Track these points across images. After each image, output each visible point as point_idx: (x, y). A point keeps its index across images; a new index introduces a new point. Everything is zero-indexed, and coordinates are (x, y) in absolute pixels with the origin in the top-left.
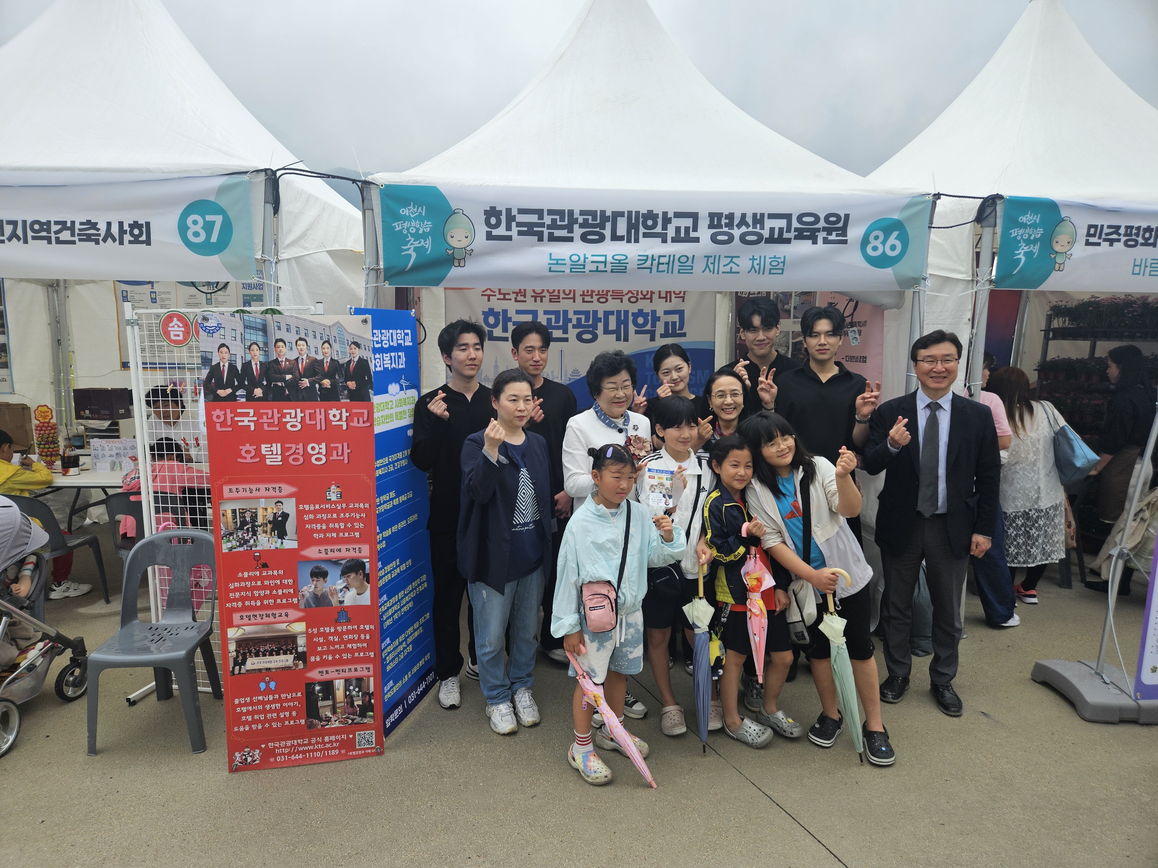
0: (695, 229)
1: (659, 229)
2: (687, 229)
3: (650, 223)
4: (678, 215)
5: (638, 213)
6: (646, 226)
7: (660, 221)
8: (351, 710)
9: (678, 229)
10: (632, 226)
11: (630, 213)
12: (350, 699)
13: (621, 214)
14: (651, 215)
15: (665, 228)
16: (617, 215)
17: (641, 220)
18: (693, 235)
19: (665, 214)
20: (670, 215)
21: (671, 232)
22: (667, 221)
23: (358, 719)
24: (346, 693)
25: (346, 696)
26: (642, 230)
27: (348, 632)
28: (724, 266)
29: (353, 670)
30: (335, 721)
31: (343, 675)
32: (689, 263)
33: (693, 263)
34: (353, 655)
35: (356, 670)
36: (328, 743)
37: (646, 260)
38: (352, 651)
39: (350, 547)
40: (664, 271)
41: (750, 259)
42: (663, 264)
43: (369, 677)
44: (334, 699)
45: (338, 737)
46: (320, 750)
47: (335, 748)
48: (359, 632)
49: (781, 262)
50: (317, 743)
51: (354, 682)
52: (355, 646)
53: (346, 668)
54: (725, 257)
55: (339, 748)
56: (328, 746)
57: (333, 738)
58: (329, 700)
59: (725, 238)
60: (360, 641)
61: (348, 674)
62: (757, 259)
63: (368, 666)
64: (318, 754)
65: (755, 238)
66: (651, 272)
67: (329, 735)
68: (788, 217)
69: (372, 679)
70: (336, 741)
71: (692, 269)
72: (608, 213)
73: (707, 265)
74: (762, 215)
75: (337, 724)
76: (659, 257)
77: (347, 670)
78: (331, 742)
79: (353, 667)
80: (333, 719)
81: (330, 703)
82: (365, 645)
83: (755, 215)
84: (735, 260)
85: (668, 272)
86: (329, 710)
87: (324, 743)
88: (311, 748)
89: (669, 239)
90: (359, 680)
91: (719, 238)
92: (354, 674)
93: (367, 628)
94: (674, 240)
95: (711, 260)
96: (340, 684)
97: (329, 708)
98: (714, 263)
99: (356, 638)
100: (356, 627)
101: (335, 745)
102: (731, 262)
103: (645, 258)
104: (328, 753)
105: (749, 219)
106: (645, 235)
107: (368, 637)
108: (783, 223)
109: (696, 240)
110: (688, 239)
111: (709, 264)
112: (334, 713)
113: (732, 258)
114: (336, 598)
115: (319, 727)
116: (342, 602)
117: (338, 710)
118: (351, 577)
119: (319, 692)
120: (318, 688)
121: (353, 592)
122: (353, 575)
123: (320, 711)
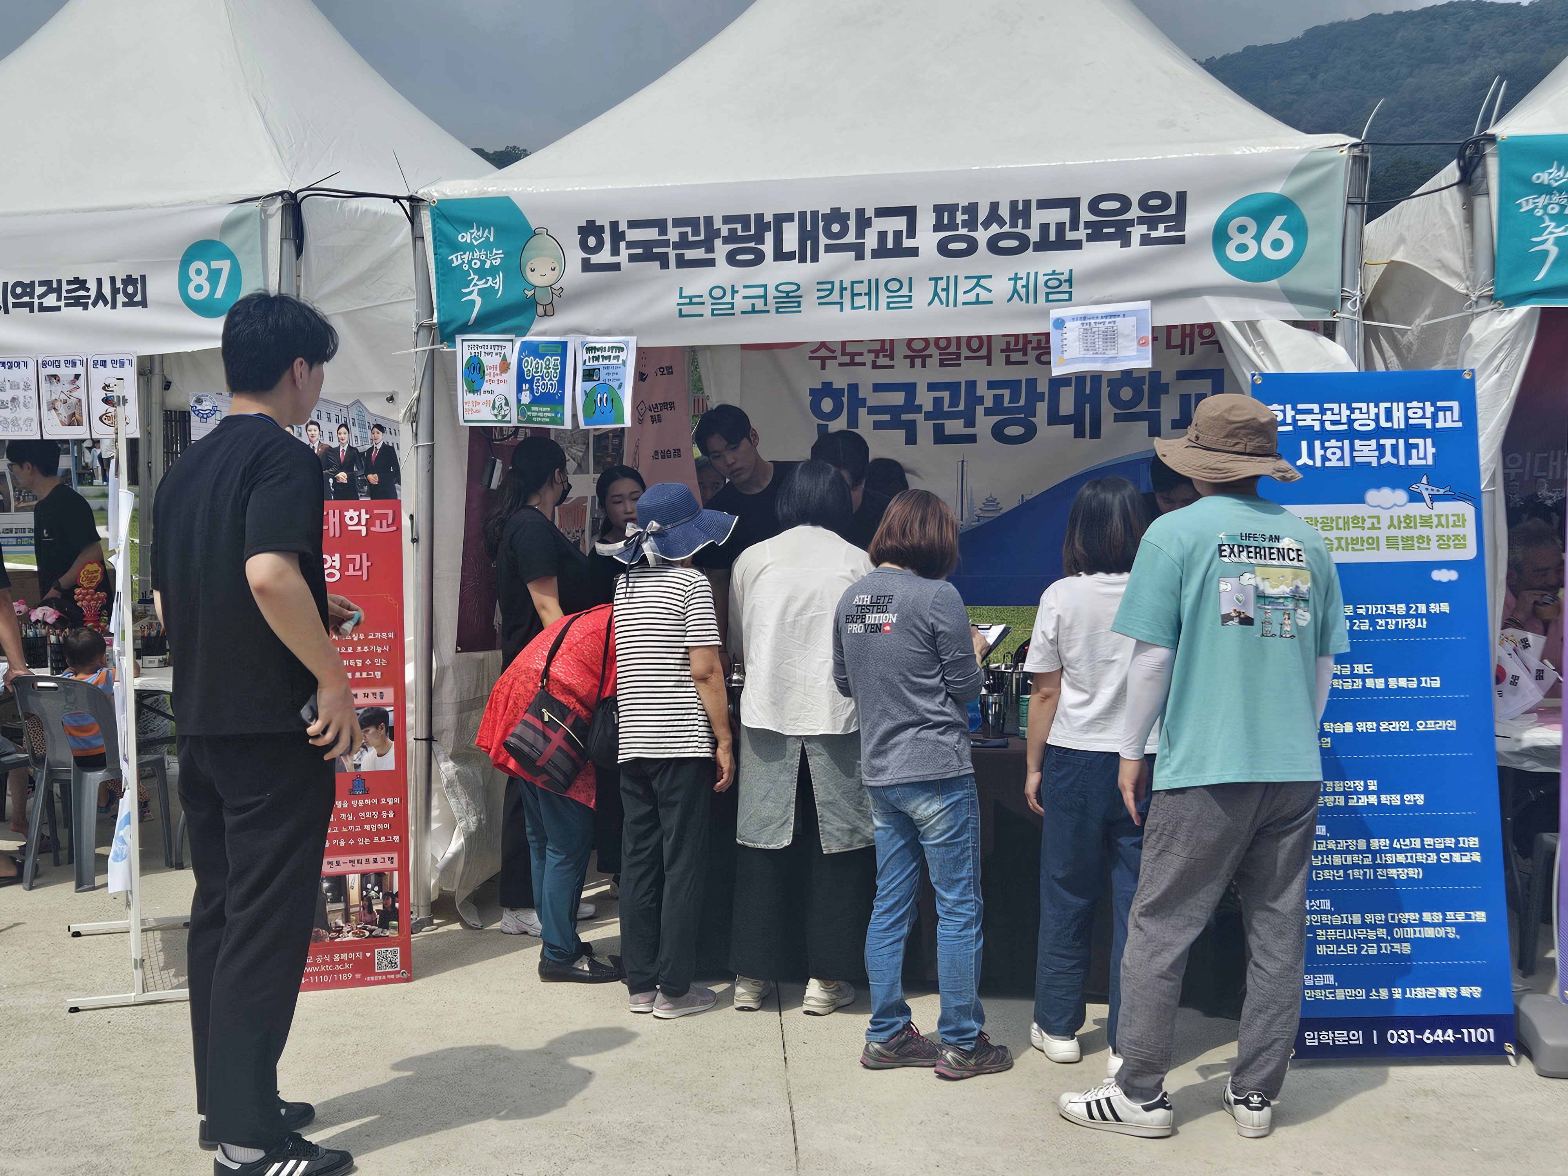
0: (912, 233)
1: (851, 238)
2: (898, 234)
3: (836, 228)
4: (881, 212)
5: (815, 214)
6: (829, 234)
7: (852, 223)
8: (368, 917)
9: (882, 235)
10: (807, 236)
11: (802, 215)
12: (367, 901)
13: (789, 217)
14: (837, 216)
15: (860, 234)
16: (781, 219)
17: (821, 224)
18: (907, 243)
19: (860, 212)
20: (870, 213)
21: (871, 241)
22: (864, 223)
23: (378, 931)
24: (362, 894)
25: (362, 898)
26: (823, 241)
27: (366, 808)
28: (965, 293)
29: (371, 861)
30: (348, 932)
31: (358, 867)
32: (905, 291)
33: (910, 291)
34: (372, 840)
35: (375, 861)
36: (339, 963)
37: (831, 291)
38: (370, 835)
39: (369, 691)
40: (864, 307)
41: (1010, 279)
42: (860, 295)
43: (392, 871)
44: (347, 901)
45: (352, 956)
46: (328, 973)
47: (347, 971)
48: (380, 808)
49: (1065, 281)
50: (325, 963)
51: (373, 878)
52: (374, 828)
53: (363, 858)
54: (966, 278)
55: (353, 971)
56: (338, 967)
57: (345, 956)
58: (340, 901)
59: (962, 246)
60: (380, 820)
61: (364, 867)
62: (1022, 279)
63: (391, 855)
64: (325, 978)
65: (1014, 243)
66: (842, 310)
67: (340, 952)
68: (1073, 204)
69: (396, 874)
70: (350, 961)
71: (910, 301)
72: (768, 218)
73: (936, 294)
74: (1027, 203)
75: (350, 937)
76: (853, 283)
77: (364, 861)
78: (342, 962)
79: (371, 857)
80: (346, 929)
81: (341, 906)
82: (387, 826)
83: (1014, 204)
84: (983, 282)
85: (870, 309)
86: (340, 917)
87: (333, 963)
88: (317, 969)
89: (868, 253)
90: (380, 875)
91: (952, 246)
92: (372, 867)
93: (390, 801)
94: (876, 254)
95: (942, 284)
96: (354, 881)
97: (340, 913)
98: (947, 290)
99: (376, 817)
100: (375, 801)
101: (347, 966)
102: (977, 284)
103: (829, 286)
104: (339, 977)
105: (1004, 212)
106: (829, 249)
107: (391, 815)
108: (1063, 215)
109: (914, 252)
110: (899, 251)
111: (939, 290)
112: (347, 920)
113: (979, 278)
114: (350, 761)
115: (327, 940)
116: (357, 766)
117: (353, 918)
118: (370, 732)
119: (328, 890)
120: (326, 885)
121: (372, 752)
122: (372, 730)
123: (329, 917)
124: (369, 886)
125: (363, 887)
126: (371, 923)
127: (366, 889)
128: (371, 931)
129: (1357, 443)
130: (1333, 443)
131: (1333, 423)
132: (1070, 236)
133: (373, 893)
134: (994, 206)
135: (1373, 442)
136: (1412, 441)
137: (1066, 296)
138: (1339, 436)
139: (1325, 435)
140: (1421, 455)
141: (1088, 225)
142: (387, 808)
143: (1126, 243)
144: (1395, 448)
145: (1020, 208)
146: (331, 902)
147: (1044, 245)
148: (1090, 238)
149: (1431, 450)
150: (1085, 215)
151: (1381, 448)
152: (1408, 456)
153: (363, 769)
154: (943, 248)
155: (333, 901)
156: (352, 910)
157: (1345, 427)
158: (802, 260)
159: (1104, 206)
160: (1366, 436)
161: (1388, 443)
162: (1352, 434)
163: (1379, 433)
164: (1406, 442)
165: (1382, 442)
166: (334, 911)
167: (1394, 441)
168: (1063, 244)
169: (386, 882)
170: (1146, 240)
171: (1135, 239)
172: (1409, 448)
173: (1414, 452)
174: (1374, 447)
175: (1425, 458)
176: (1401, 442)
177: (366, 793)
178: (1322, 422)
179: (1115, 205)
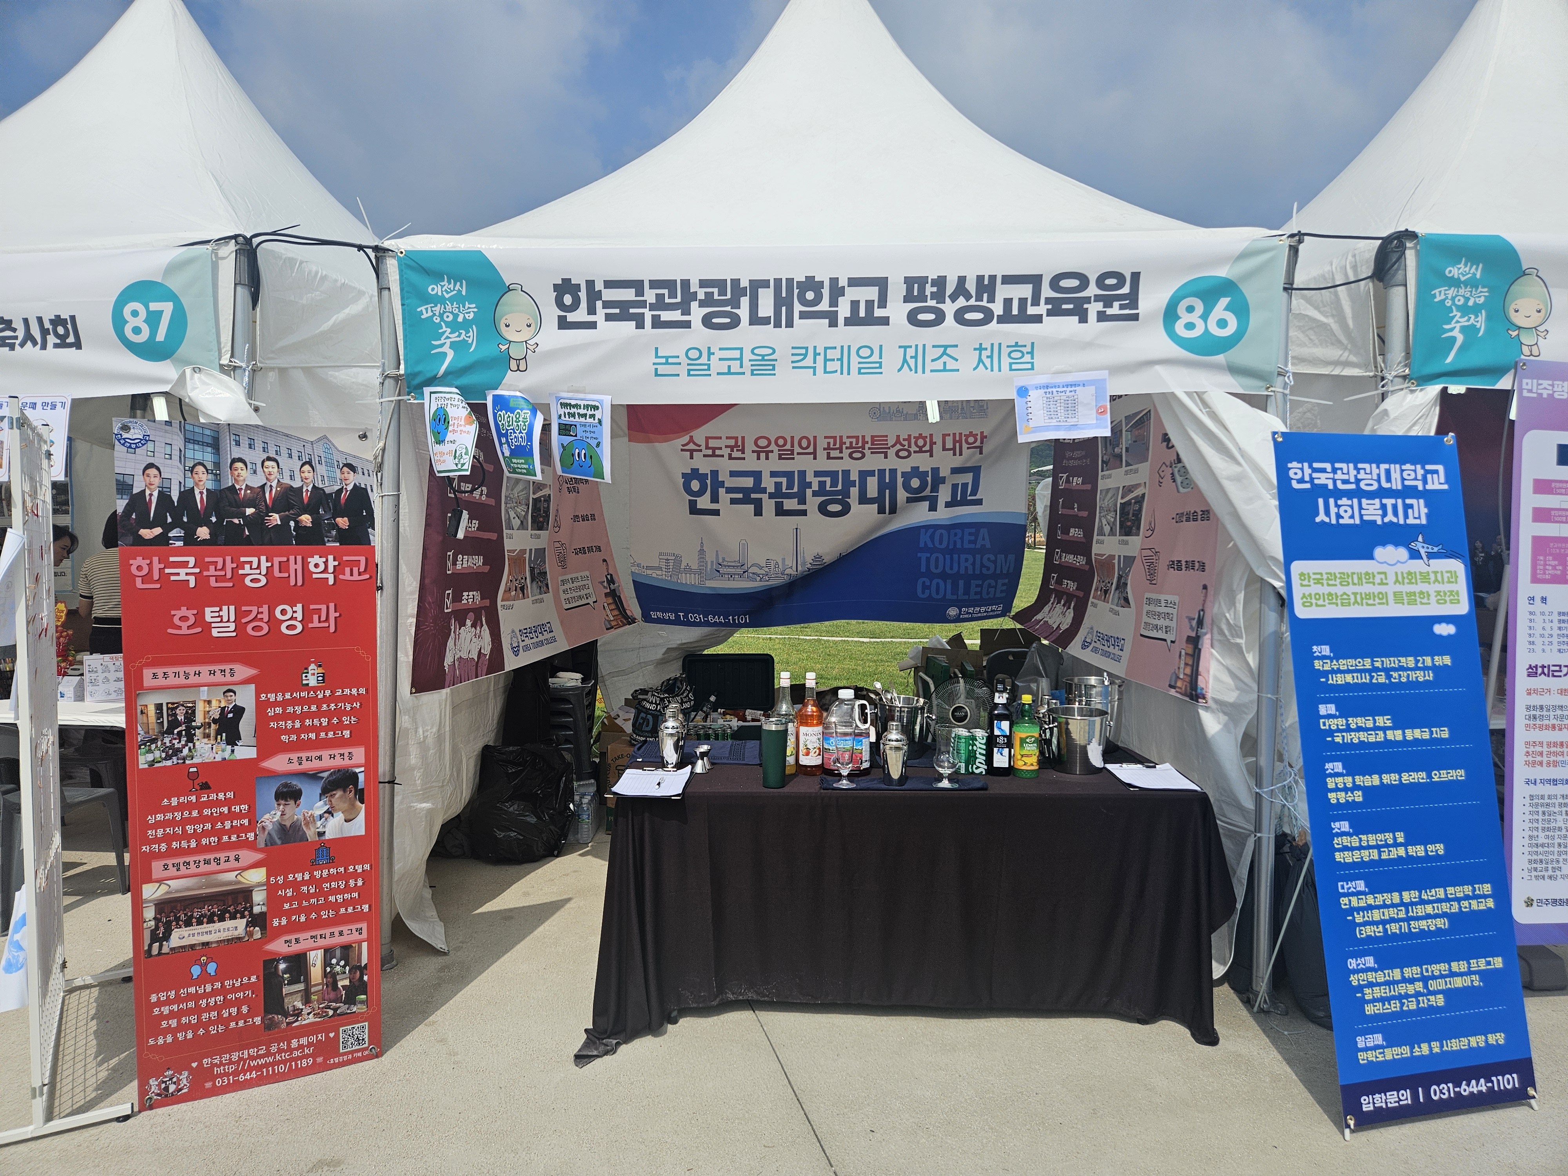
0: (883, 304)
1: (824, 306)
2: (869, 304)
3: (810, 295)
4: (854, 282)
5: (790, 281)
6: (804, 302)
7: (826, 292)
8: (332, 995)
9: (855, 304)
10: (782, 302)
11: (778, 282)
12: (331, 978)
13: (765, 284)
14: (811, 284)
15: (834, 303)
16: (757, 285)
17: (796, 291)
18: (878, 313)
19: (834, 281)
20: (843, 282)
21: (844, 310)
22: (837, 292)
24: (325, 970)
25: (325, 975)
26: (798, 308)
27: (331, 878)
28: (933, 361)
29: (336, 934)
30: (309, 1014)
31: (321, 942)
32: (875, 358)
33: (881, 357)
34: (337, 912)
35: (341, 933)
36: (297, 1049)
37: (805, 355)
38: (336, 906)
39: (336, 752)
40: (836, 371)
41: (975, 349)
42: (834, 360)
43: (360, 943)
44: (307, 981)
45: (313, 1039)
46: (284, 1062)
47: (307, 1057)
48: (346, 876)
49: (1028, 353)
50: (280, 1051)
51: (338, 953)
52: (340, 898)
53: (327, 931)
54: (934, 346)
55: (314, 1056)
56: (296, 1054)
57: (304, 1041)
58: (299, 982)
59: (931, 317)
60: (348, 889)
61: (328, 942)
62: (986, 349)
63: (359, 926)
64: (282, 1068)
65: (979, 316)
66: (815, 374)
67: (298, 1037)
68: (1035, 280)
69: (365, 945)
70: (310, 1045)
71: (880, 367)
72: (745, 283)
73: (905, 361)
74: (993, 278)
75: (311, 1019)
76: (826, 349)
77: (328, 936)
78: (301, 1047)
79: (336, 930)
80: (305, 1012)
81: (301, 987)
82: (355, 895)
83: (980, 278)
84: (949, 351)
85: (842, 373)
86: (299, 999)
87: (290, 1050)
88: (271, 1059)
89: (841, 321)
90: (346, 949)
91: (921, 317)
92: (338, 940)
93: (359, 869)
94: (848, 322)
95: (911, 352)
96: (316, 958)
97: (300, 994)
98: (915, 357)
99: (342, 886)
100: (342, 869)
101: (306, 1051)
102: (944, 353)
103: (803, 351)
104: (296, 1065)
105: (971, 286)
106: (803, 315)
107: (360, 883)
108: (1026, 291)
109: (885, 321)
110: (871, 320)
111: (908, 358)
112: (307, 1001)
113: (946, 347)
114: (312, 829)
115: (284, 1026)
116: (321, 834)
117: (314, 997)
118: (337, 796)
119: (285, 972)
120: (282, 966)
121: (339, 817)
122: (339, 793)
123: (286, 1000)
124: (334, 961)
125: (326, 963)
126: (336, 1001)
127: (331, 965)
128: (335, 1010)
129: (1364, 501)
130: (1344, 501)
131: (1345, 482)
132: (1031, 310)
133: (338, 969)
134: (962, 280)
135: (1377, 501)
136: (1408, 501)
137: (1029, 366)
138: (1349, 494)
139: (1338, 494)
140: (1416, 515)
141: (1048, 301)
142: (355, 875)
143: (1083, 319)
144: (1395, 507)
145: (986, 282)
146: (288, 984)
147: (1006, 318)
148: (1050, 313)
149: (1424, 511)
150: (1047, 292)
151: (1384, 507)
152: (1406, 516)
153: (328, 836)
154: (912, 318)
155: (291, 983)
156: (313, 990)
157: (1353, 486)
158: (778, 325)
159: (1064, 283)
160: (1371, 495)
161: (1389, 502)
162: (1359, 494)
163: (1382, 493)
164: (1404, 502)
165: (1384, 501)
166: (291, 994)
167: (1393, 501)
168: (1024, 318)
169: (353, 955)
170: (1102, 317)
171: (1092, 316)
172: (1407, 507)
173: (1410, 511)
174: (1378, 506)
175: (1419, 518)
176: (1400, 501)
177: (332, 862)
178: (1335, 481)
179: (1074, 283)
